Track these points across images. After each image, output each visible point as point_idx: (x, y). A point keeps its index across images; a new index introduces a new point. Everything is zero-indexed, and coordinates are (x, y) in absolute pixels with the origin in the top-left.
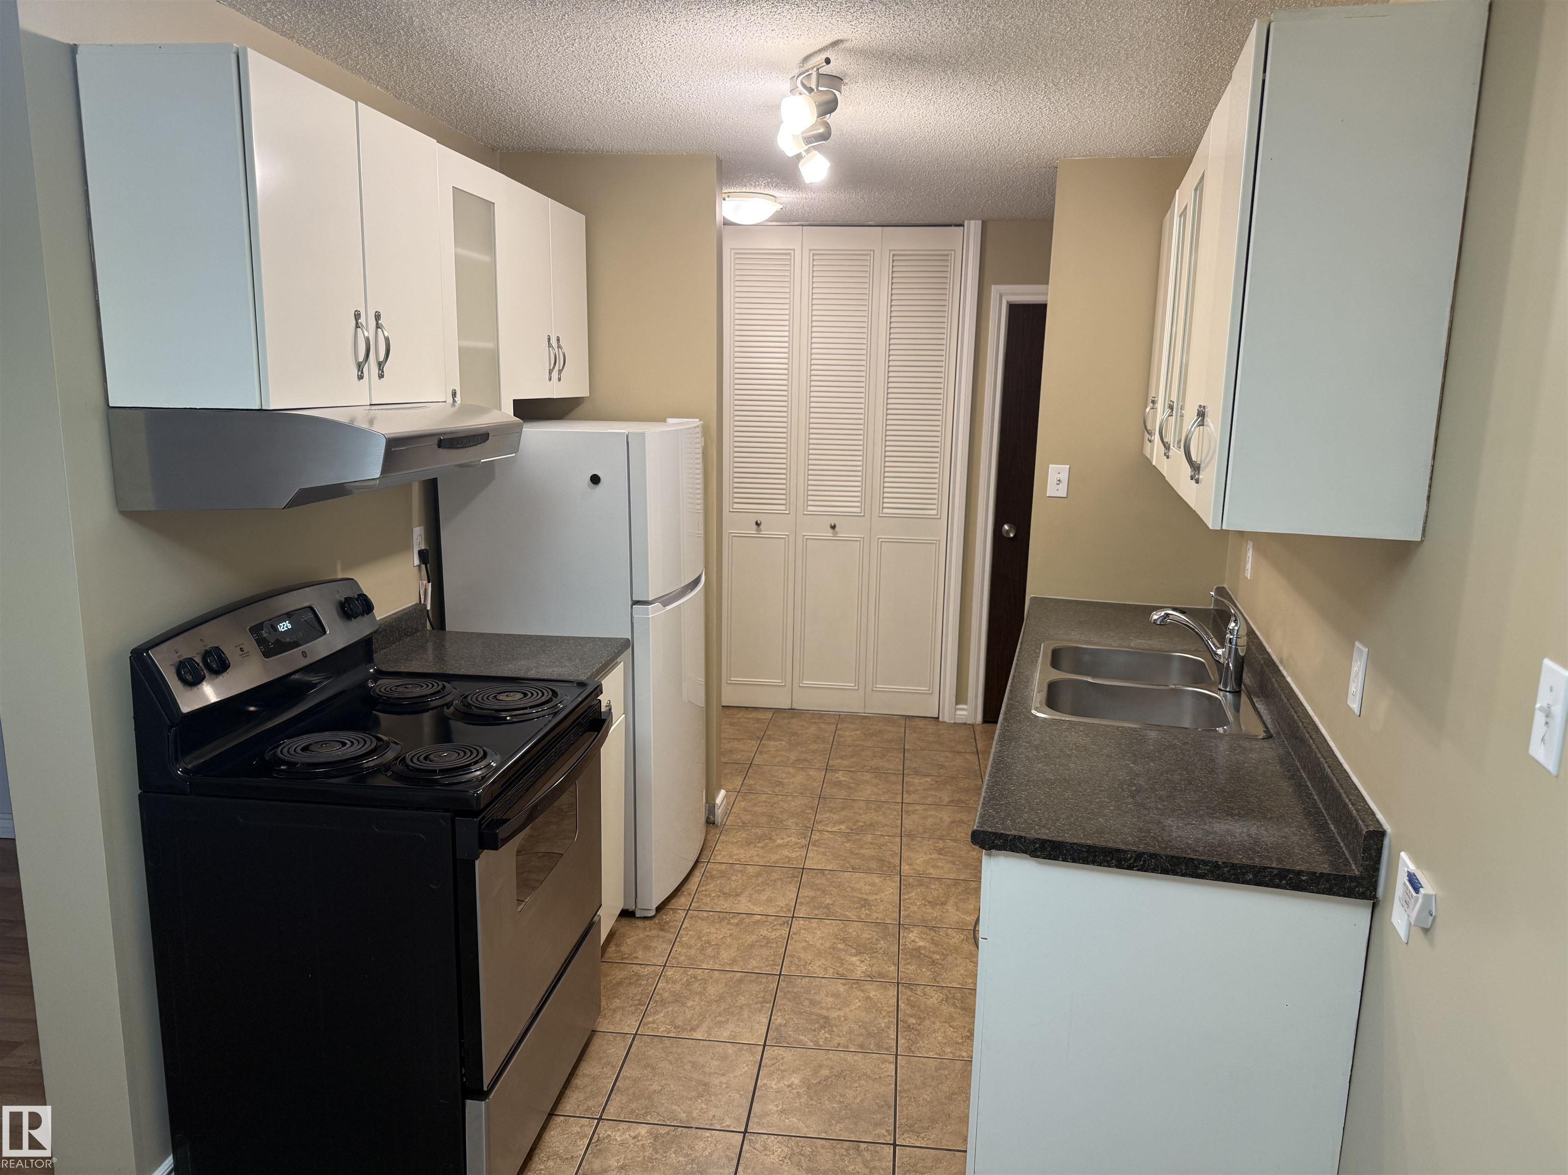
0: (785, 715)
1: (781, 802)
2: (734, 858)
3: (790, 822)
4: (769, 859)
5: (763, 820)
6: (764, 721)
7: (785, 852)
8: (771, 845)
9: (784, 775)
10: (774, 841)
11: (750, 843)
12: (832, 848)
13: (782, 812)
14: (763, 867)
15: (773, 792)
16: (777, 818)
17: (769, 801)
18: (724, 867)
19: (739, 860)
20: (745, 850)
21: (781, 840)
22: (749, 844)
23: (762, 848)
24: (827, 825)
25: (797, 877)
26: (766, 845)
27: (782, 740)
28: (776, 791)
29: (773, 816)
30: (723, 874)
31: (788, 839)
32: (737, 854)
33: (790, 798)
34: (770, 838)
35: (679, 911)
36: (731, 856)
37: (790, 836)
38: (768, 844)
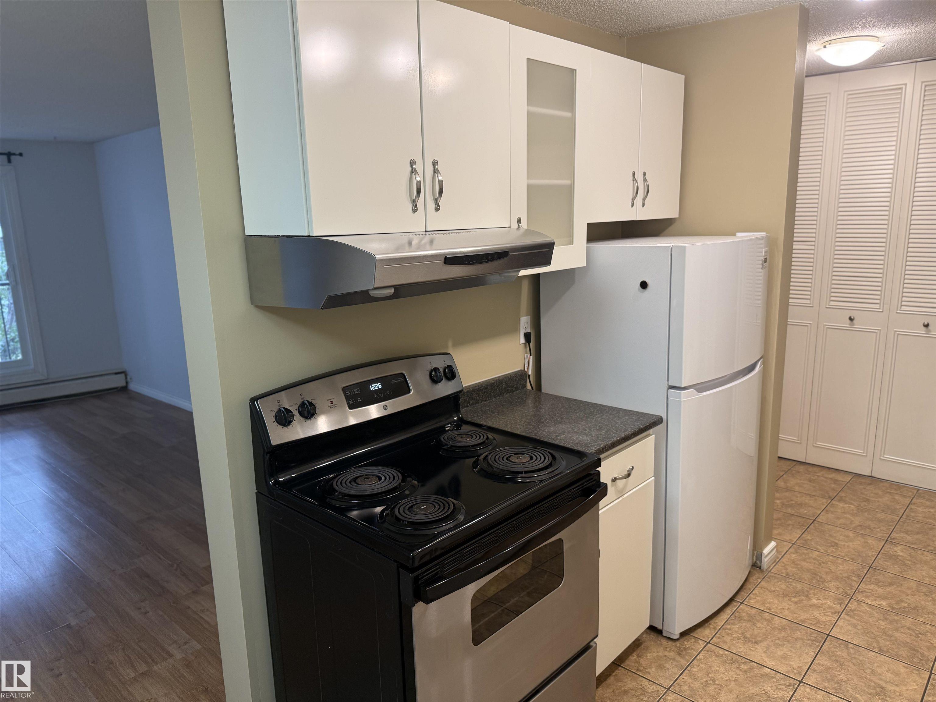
0: (863, 481)
1: (829, 563)
2: (766, 605)
3: (832, 585)
4: (798, 616)
5: (806, 576)
6: (842, 483)
7: (816, 614)
8: (805, 602)
9: (842, 537)
10: (810, 599)
11: (787, 596)
12: (866, 622)
13: (827, 573)
14: (790, 622)
15: (826, 551)
16: (821, 577)
17: (819, 559)
18: (754, 611)
19: (769, 609)
20: (779, 601)
21: (817, 600)
22: (785, 595)
23: (796, 603)
24: (867, 597)
25: (820, 642)
26: (801, 601)
27: (853, 504)
28: (829, 551)
29: (817, 575)
30: (751, 619)
31: (824, 602)
32: (770, 603)
33: (840, 561)
34: (807, 596)
35: (700, 641)
36: (764, 604)
37: (826, 599)
38: (802, 600)
